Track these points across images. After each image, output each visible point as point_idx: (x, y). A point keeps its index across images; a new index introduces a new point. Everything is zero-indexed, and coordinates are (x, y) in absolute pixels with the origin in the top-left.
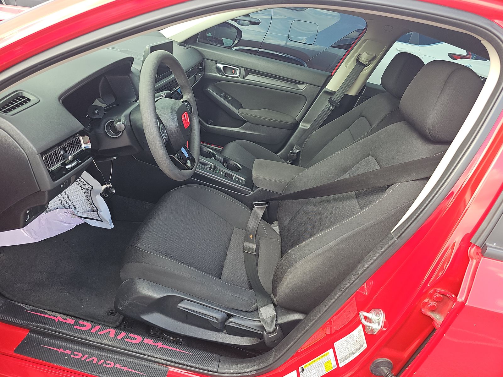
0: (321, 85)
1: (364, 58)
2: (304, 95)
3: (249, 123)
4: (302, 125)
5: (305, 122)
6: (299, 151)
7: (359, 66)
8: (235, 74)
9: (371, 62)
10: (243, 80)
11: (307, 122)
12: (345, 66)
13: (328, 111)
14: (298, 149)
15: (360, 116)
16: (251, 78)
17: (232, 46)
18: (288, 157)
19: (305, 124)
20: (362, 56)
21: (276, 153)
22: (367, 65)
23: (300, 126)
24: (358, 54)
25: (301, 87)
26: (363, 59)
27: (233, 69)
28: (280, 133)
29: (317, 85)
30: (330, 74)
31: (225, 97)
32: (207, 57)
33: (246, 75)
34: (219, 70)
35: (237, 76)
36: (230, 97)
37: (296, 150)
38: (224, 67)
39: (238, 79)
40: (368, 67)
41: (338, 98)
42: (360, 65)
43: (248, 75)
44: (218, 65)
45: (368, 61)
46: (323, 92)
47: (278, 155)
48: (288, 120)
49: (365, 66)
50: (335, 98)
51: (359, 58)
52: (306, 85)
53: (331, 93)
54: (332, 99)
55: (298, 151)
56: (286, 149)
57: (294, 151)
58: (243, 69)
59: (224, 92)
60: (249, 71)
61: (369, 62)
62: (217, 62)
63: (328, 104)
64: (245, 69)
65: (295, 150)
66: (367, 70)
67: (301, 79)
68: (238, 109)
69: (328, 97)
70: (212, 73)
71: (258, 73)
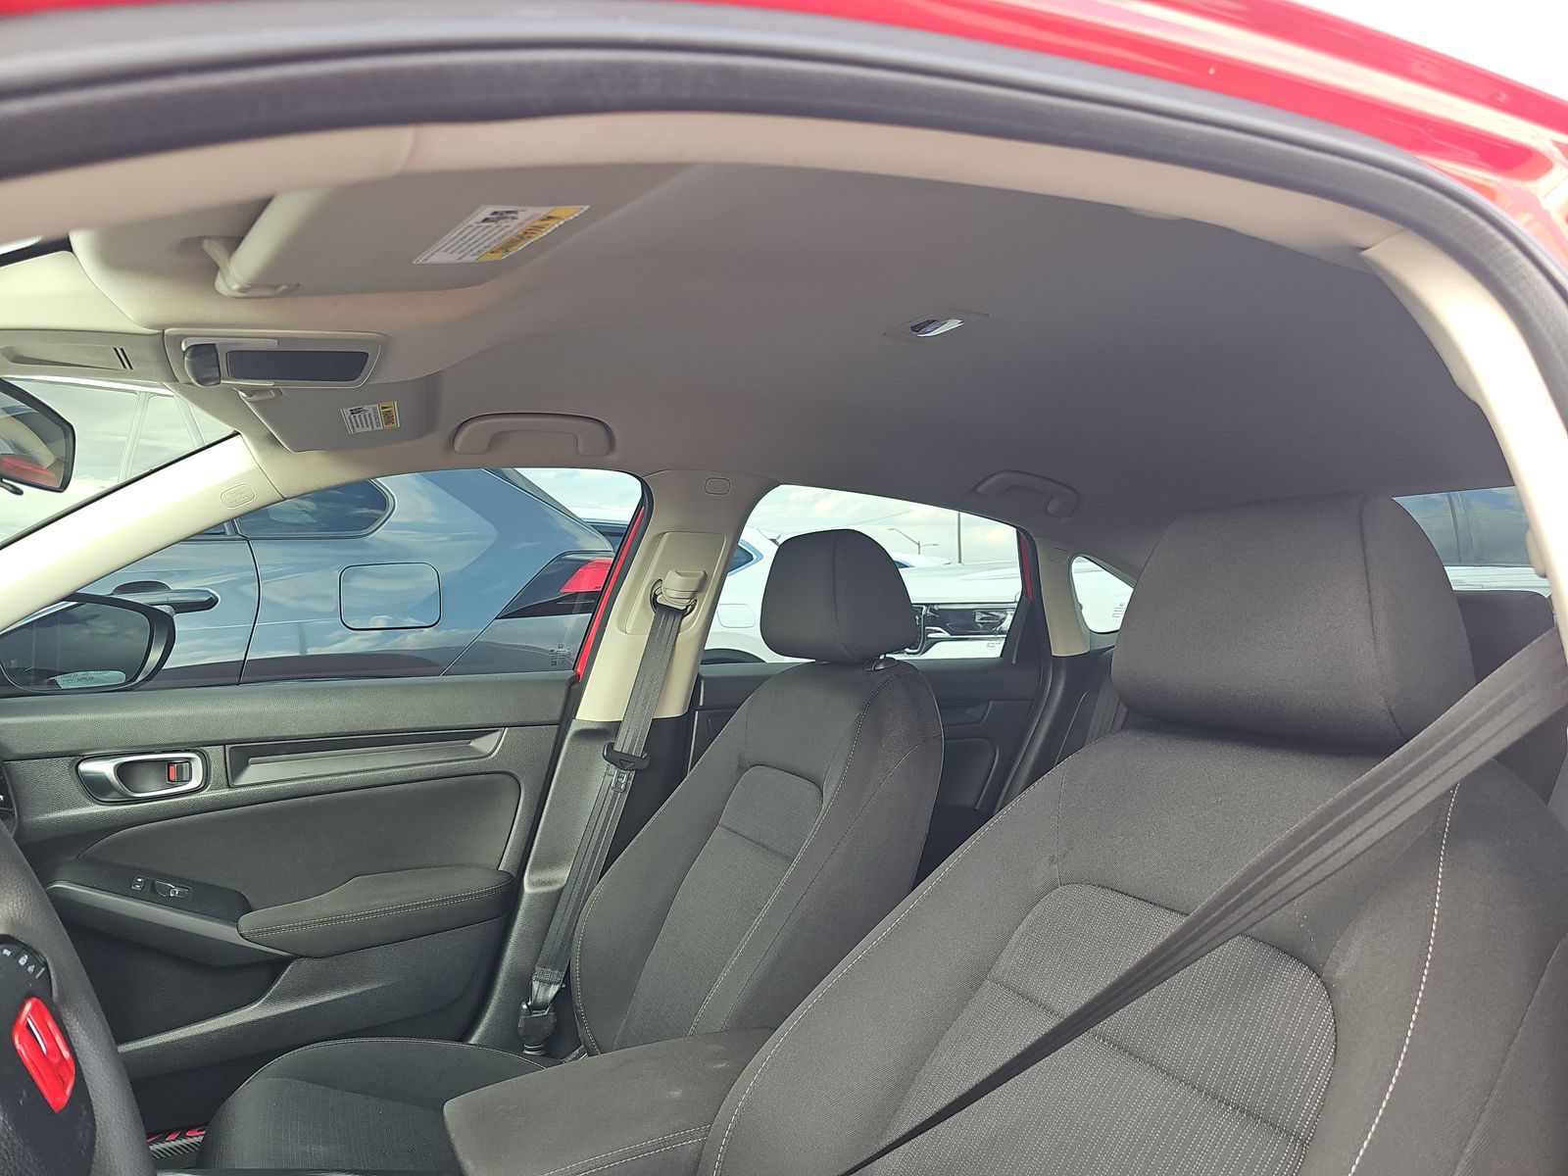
0: (556, 716)
1: (673, 591)
2: (506, 770)
3: (305, 962)
4: (533, 884)
5: (540, 866)
6: (557, 988)
7: (666, 619)
8: (181, 781)
9: (698, 597)
10: (226, 792)
11: (551, 861)
12: (621, 630)
13: (616, 793)
14: (550, 984)
15: (742, 769)
16: (259, 774)
17: (139, 679)
18: (521, 1032)
19: (547, 875)
20: (665, 583)
21: (464, 1036)
22: (686, 609)
23: (527, 889)
24: (651, 582)
25: (485, 744)
26: (673, 594)
27: (169, 763)
28: (453, 949)
29: (545, 719)
30: (570, 673)
31: (152, 894)
32: (20, 751)
33: (237, 766)
34: (96, 788)
35: (194, 783)
36: (178, 881)
37: (546, 990)
38: (120, 770)
39: (205, 794)
40: (694, 611)
41: (634, 741)
42: (667, 615)
43: (246, 765)
44: (84, 767)
45: (688, 595)
46: (571, 738)
47: (474, 1040)
48: (474, 883)
49: (683, 613)
50: (622, 744)
51: (656, 596)
52: (499, 733)
53: (605, 733)
54: (618, 749)
55: (553, 990)
56: (498, 1008)
57: (540, 998)
58: (216, 753)
59: (141, 872)
60: (244, 752)
61: (691, 599)
62: (78, 756)
63: (608, 769)
64: (228, 747)
65: (542, 989)
66: (692, 624)
67: (474, 719)
68: (233, 921)
69: (600, 748)
70: (60, 808)
71: (289, 747)
